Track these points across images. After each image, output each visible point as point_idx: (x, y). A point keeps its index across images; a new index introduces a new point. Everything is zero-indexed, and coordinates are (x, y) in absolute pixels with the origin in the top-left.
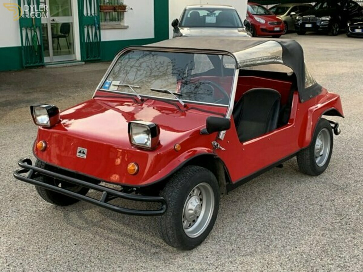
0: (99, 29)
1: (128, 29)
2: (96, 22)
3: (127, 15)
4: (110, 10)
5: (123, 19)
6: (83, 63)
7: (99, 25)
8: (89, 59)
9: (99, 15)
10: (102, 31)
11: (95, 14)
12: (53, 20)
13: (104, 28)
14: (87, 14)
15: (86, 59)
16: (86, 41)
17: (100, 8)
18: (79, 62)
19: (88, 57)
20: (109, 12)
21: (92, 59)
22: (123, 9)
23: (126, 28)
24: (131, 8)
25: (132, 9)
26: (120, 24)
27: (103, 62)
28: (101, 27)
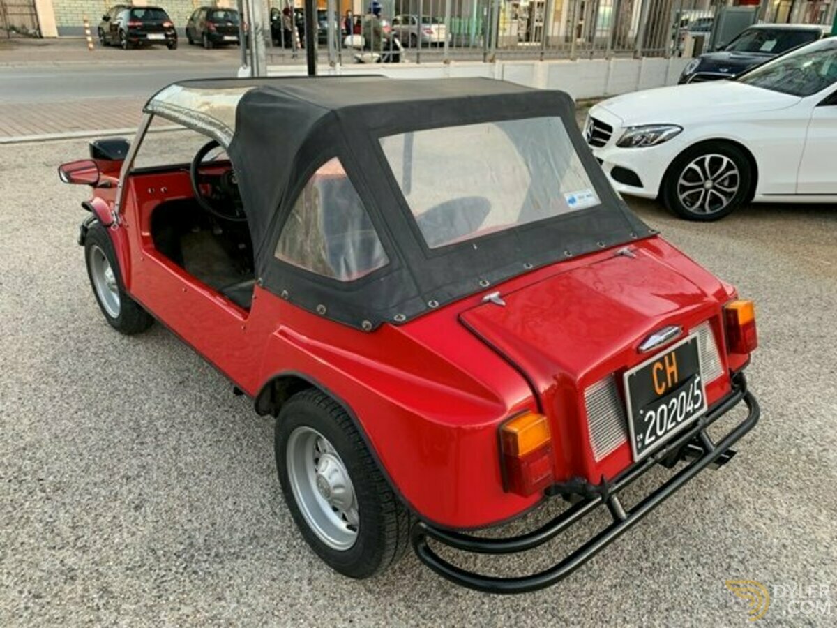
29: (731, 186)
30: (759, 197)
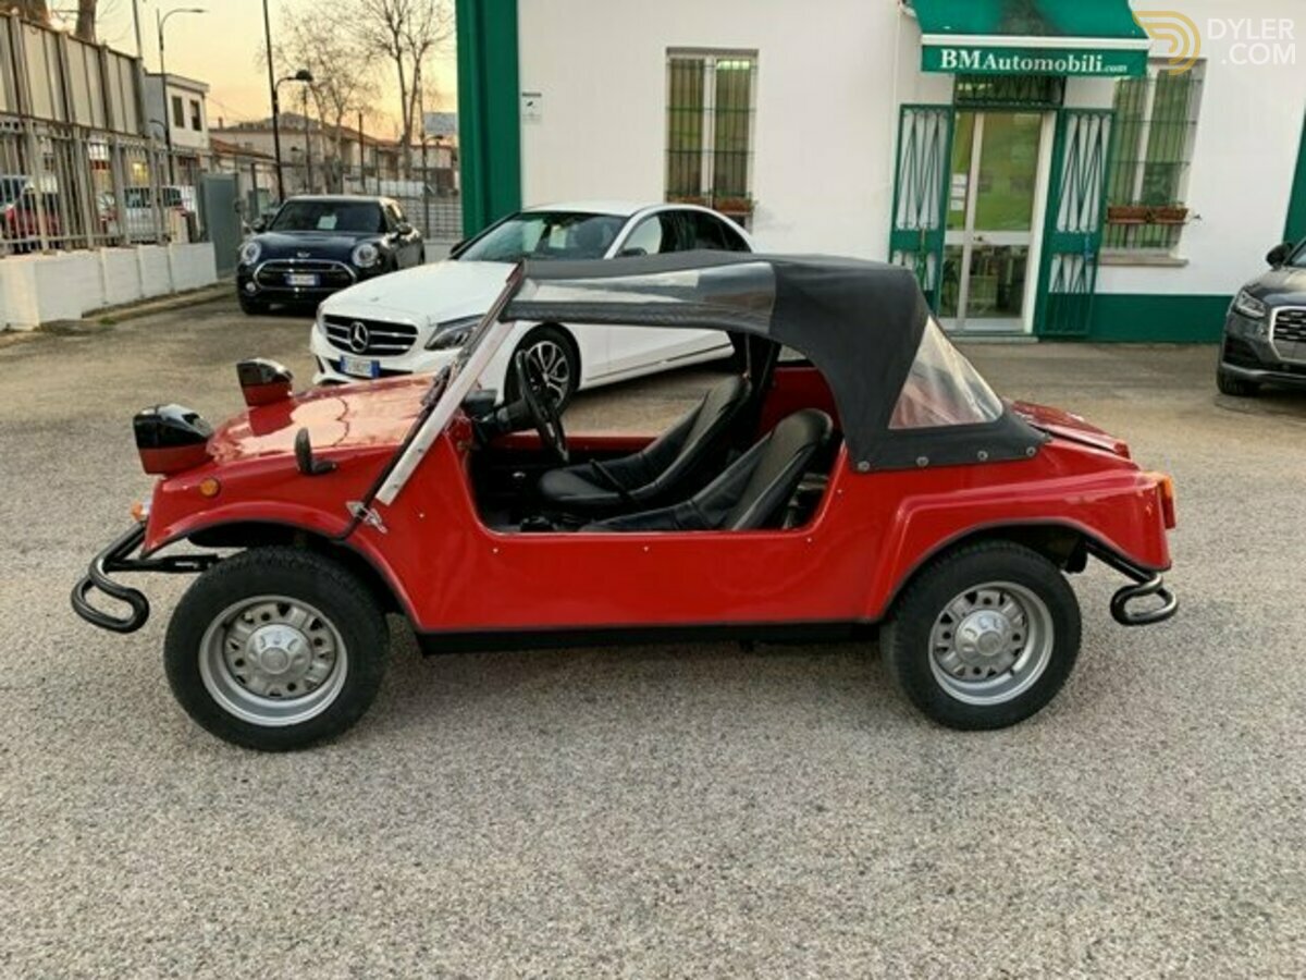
0: (1095, 263)
1: (1188, 268)
2: (1087, 246)
3: (1187, 232)
4: (1136, 217)
5: (1176, 243)
6: (1035, 339)
7: (1096, 254)
8: (1051, 332)
9: (1100, 229)
10: (1101, 271)
11: (1089, 227)
12: (980, 239)
13: (1109, 260)
14: (1067, 226)
15: (1042, 332)
16: (1051, 290)
17: (1107, 215)
18: (1027, 335)
19: (1049, 328)
20: (1137, 225)
21: (1060, 332)
22: (1177, 218)
23: (1180, 265)
24: (1197, 213)
25: (1198, 217)
26: (1167, 256)
27: (1091, 342)
28: (1102, 260)
29: (560, 375)
30: (584, 384)
